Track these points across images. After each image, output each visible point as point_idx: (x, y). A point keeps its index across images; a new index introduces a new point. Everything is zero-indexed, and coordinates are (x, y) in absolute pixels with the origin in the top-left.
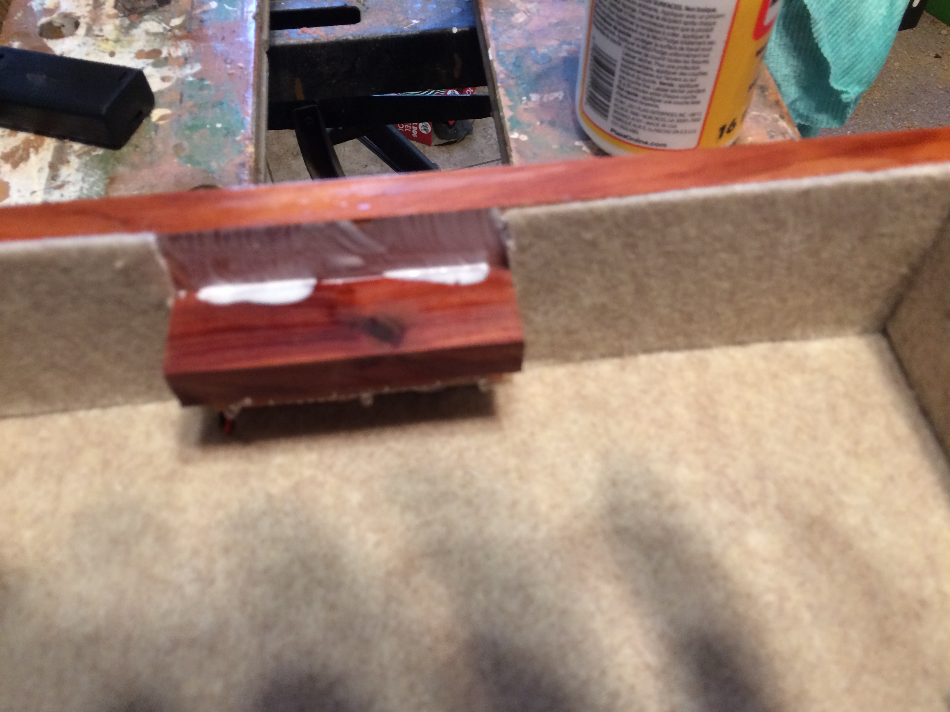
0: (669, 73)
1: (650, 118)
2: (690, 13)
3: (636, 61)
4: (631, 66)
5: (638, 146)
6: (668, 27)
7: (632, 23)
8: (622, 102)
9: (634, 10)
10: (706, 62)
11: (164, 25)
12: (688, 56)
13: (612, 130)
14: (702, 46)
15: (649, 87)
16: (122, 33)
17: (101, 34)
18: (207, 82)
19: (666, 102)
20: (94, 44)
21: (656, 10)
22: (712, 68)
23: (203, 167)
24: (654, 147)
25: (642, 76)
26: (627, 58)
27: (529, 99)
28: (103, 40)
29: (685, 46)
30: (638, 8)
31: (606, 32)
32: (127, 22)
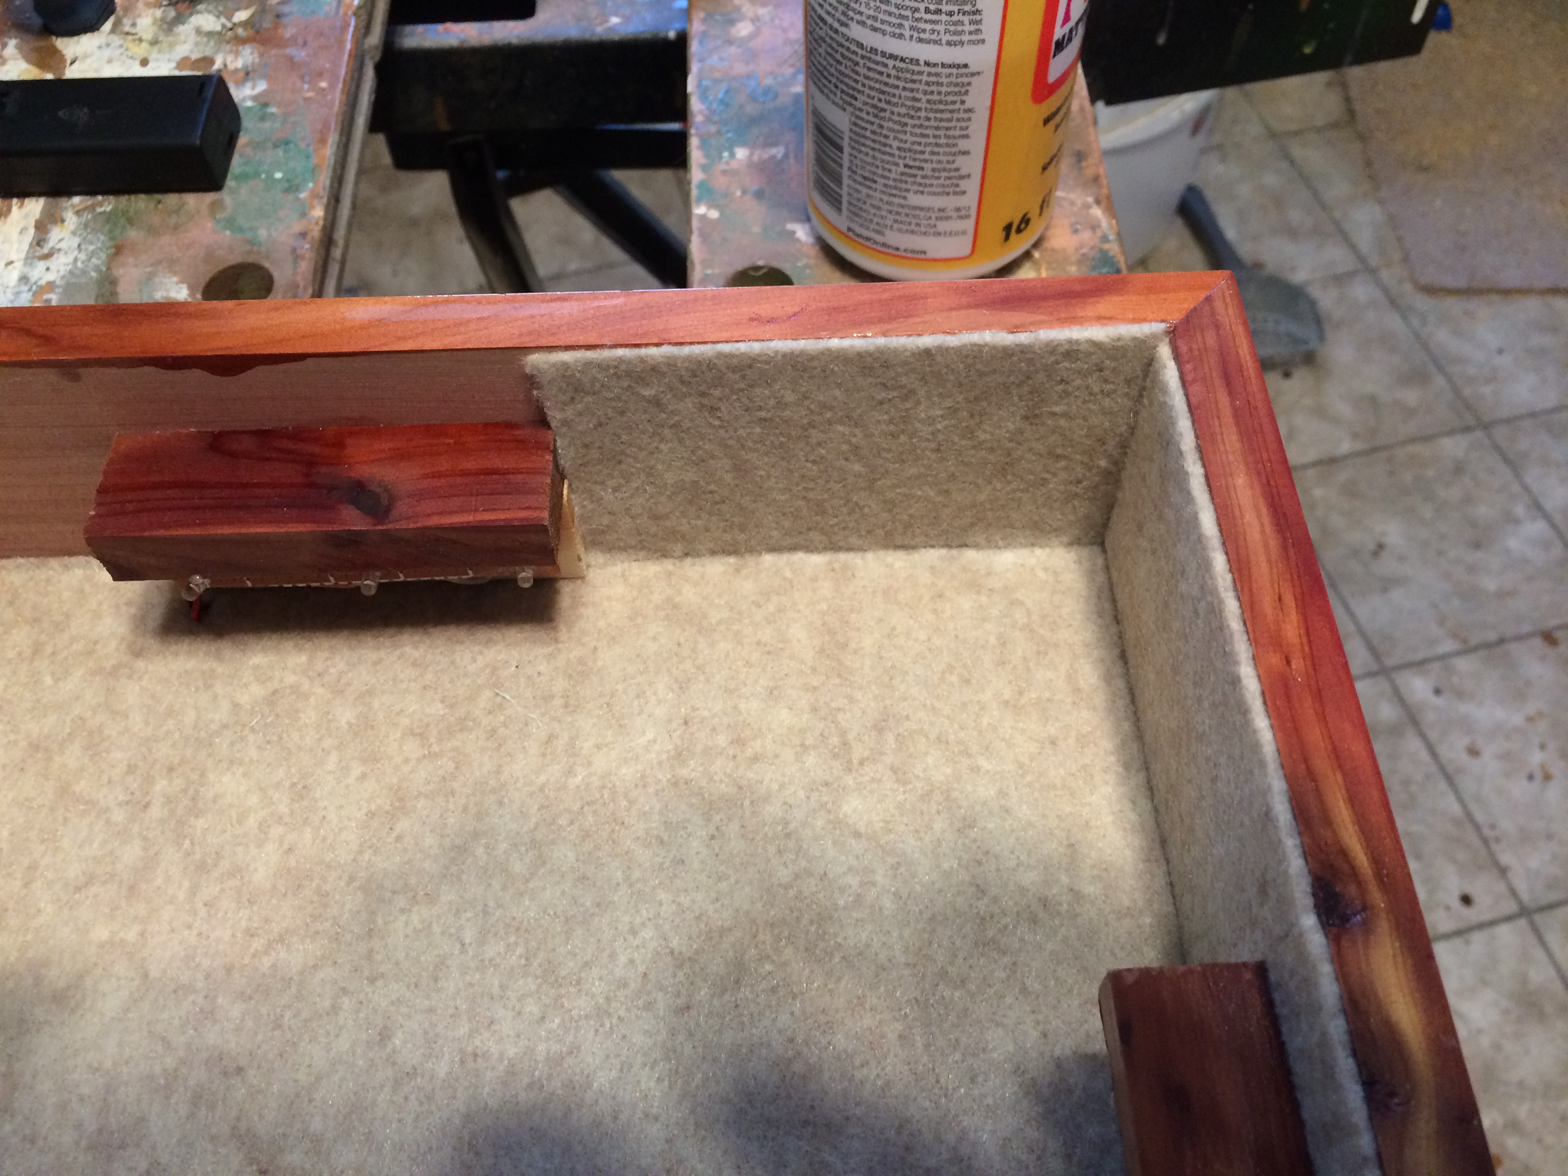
0: (916, 152)
1: (898, 213)
2: (933, 70)
3: (868, 134)
4: (862, 140)
5: (888, 254)
6: (904, 89)
7: (857, 82)
8: (857, 191)
9: (857, 64)
10: (967, 137)
11: (223, 20)
12: (937, 128)
13: (849, 229)
14: (956, 116)
15: (890, 171)
16: (163, 30)
17: (133, 31)
18: (272, 110)
19: (916, 192)
20: (121, 46)
21: (886, 66)
22: (976, 143)
23: (249, 235)
24: (909, 255)
25: (878, 155)
26: (854, 128)
27: (732, 155)
28: (134, 40)
29: (932, 115)
30: (862, 62)
31: (826, 91)
32: (172, 13)
